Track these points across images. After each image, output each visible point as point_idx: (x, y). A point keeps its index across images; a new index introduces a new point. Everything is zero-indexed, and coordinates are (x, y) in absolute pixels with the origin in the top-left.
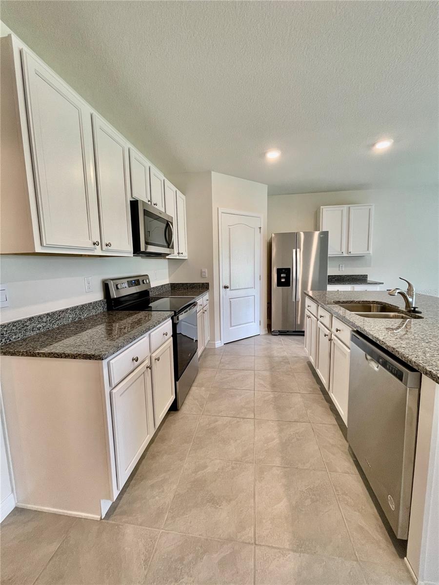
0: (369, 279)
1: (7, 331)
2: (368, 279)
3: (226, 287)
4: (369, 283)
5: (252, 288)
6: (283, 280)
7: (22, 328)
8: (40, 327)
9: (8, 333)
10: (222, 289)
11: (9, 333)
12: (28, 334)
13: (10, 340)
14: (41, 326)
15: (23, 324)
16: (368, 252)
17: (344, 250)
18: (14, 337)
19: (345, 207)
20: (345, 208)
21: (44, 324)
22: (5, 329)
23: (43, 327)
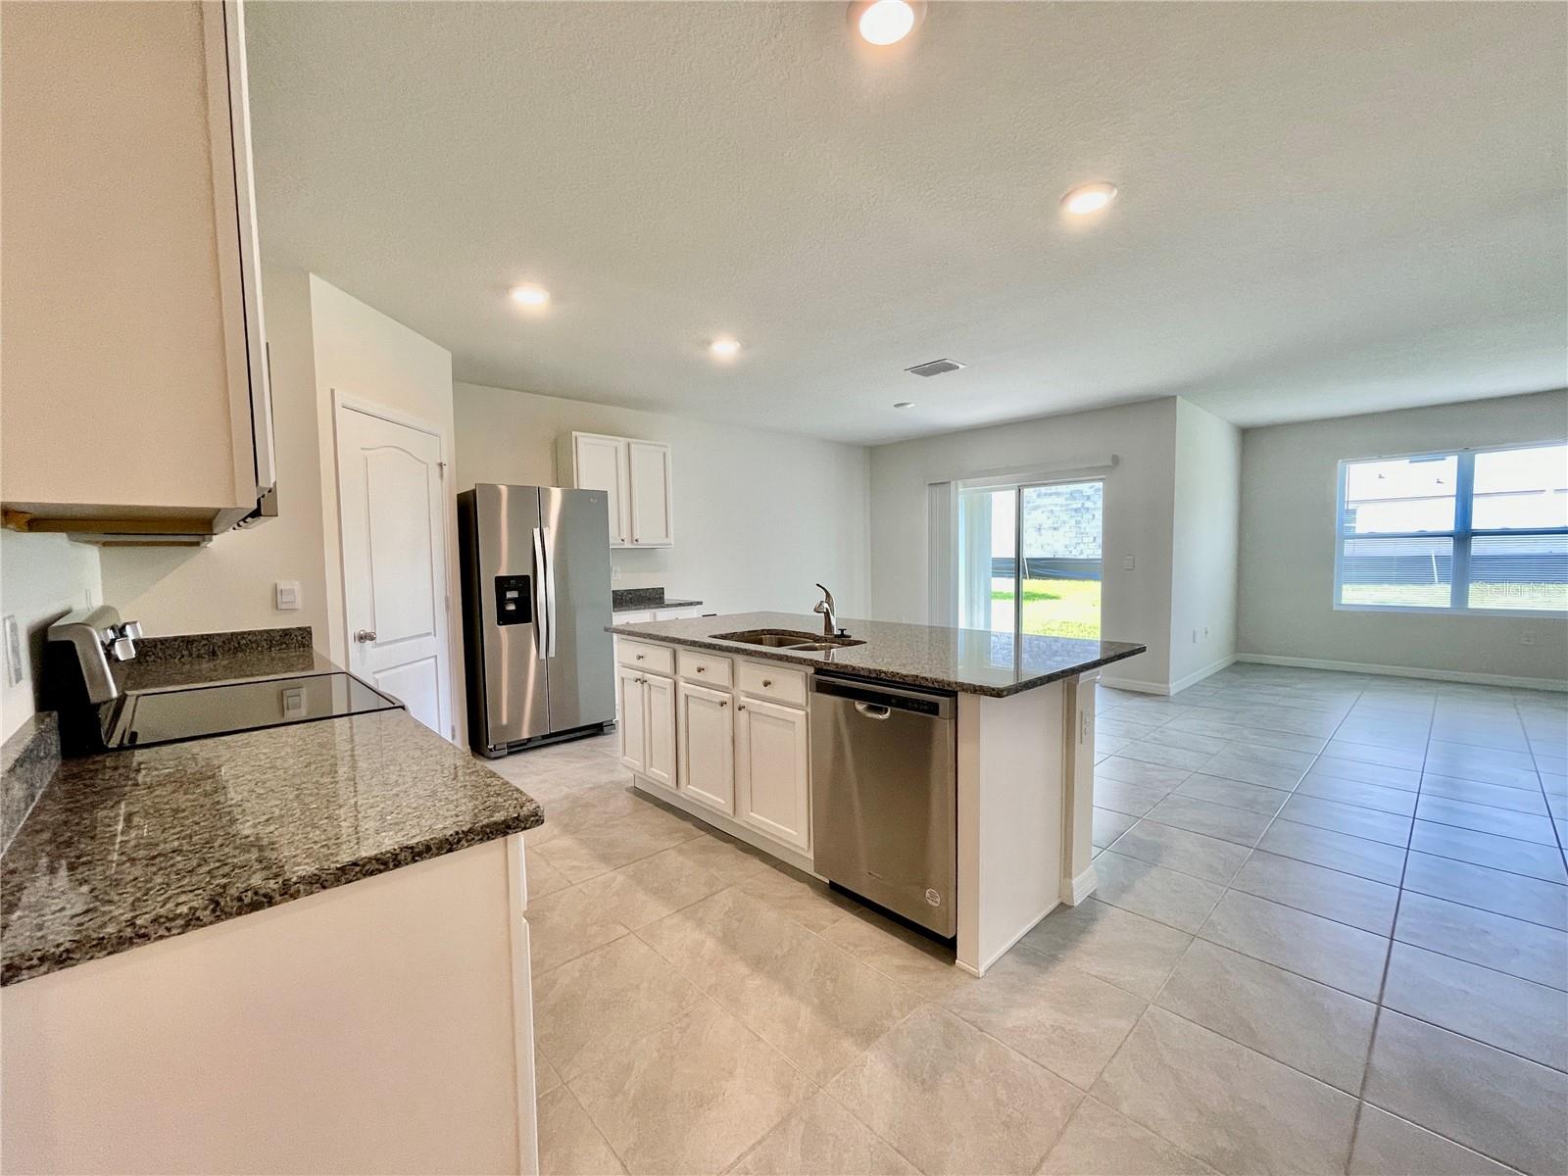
0: (668, 597)
2: (666, 597)
3: (363, 638)
4: (668, 606)
5: (428, 634)
6: (511, 607)
10: (353, 646)
16: (666, 541)
17: (625, 535)
19: (621, 442)
20: (622, 444)
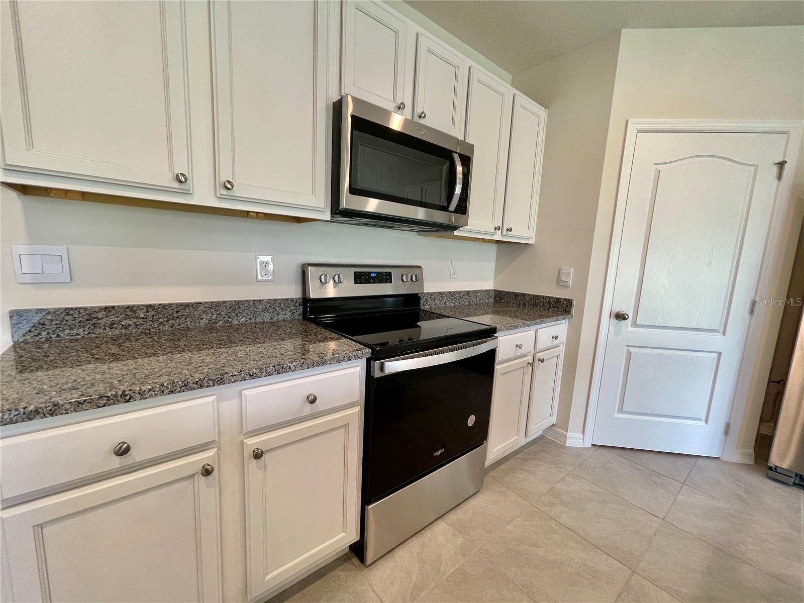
1: (52, 320)
3: (620, 317)
7: (87, 320)
8: (130, 325)
9: (54, 323)
10: (607, 320)
11: (57, 324)
12: (98, 331)
13: (58, 336)
14: (131, 323)
15: (90, 315)
18: (67, 332)
21: (141, 321)
22: (49, 317)
23: (137, 325)
